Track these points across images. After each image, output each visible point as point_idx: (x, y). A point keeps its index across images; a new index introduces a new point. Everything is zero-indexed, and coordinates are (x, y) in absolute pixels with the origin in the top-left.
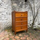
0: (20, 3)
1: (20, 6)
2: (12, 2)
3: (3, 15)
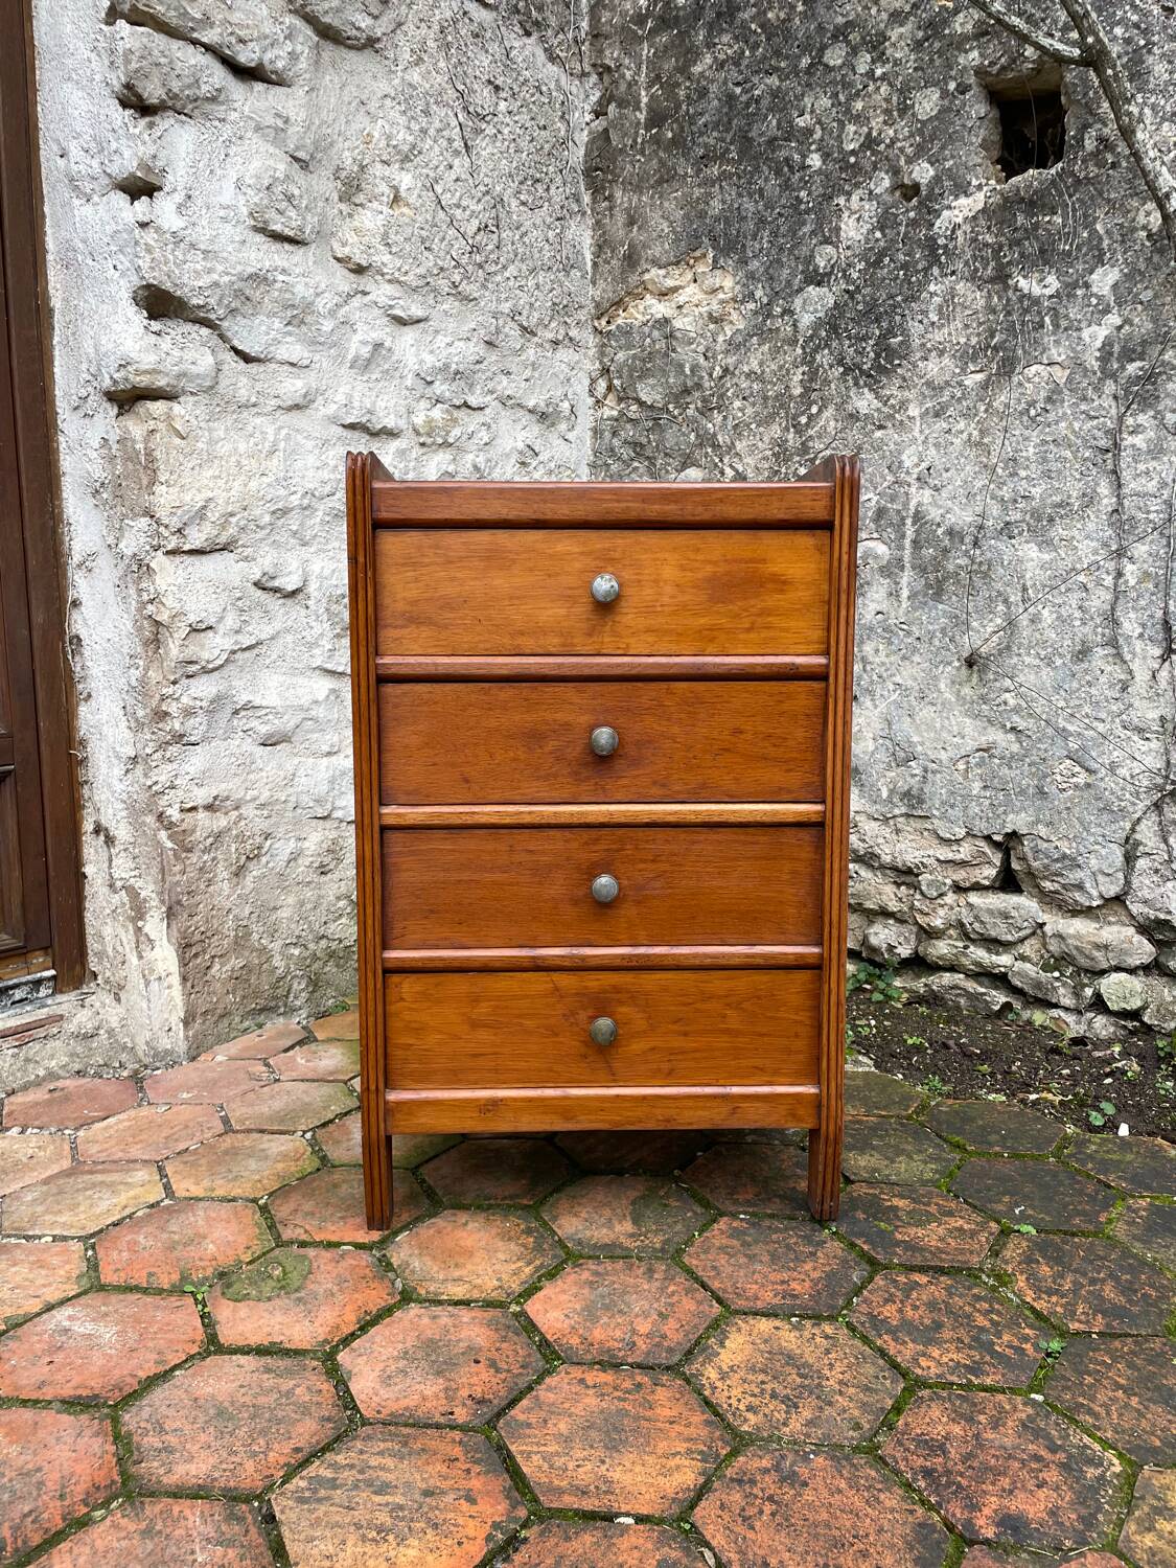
0: (853, 230)
1: (832, 324)
2: (617, 226)
3: (289, 602)
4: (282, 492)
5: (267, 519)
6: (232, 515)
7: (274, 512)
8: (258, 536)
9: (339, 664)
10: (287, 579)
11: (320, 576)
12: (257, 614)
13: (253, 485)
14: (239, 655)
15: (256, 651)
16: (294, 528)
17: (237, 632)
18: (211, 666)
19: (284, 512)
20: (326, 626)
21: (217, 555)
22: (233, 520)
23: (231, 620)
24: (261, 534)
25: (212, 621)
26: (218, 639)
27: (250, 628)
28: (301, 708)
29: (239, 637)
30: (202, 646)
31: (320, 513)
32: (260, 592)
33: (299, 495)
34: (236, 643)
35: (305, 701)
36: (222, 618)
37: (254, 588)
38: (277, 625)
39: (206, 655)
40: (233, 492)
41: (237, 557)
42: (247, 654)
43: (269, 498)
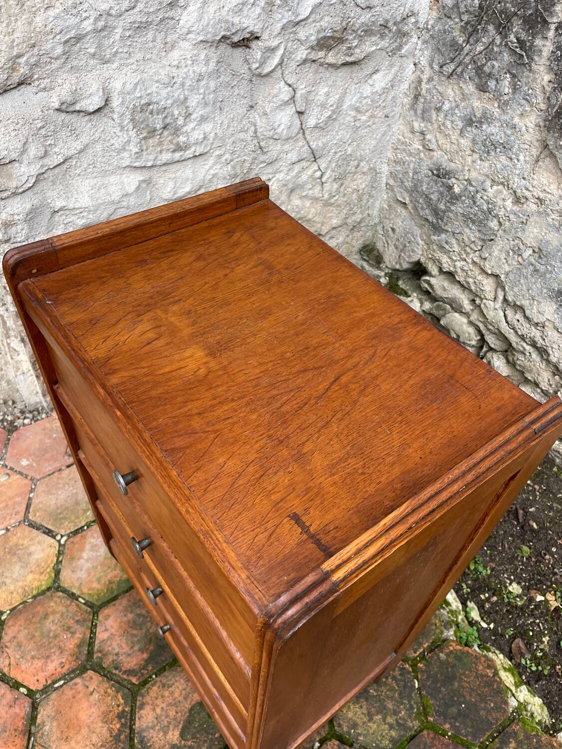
3: (95, 117)
4: (73, 21)
5: (59, 50)
6: (19, 56)
7: (66, 42)
8: (54, 66)
9: (147, 161)
10: (89, 101)
11: (121, 93)
12: (63, 134)
13: (39, 20)
14: (50, 173)
15: (65, 166)
16: (92, 51)
17: (42, 158)
18: (20, 190)
19: (79, 38)
20: (133, 133)
21: (13, 92)
22: (22, 60)
23: (33, 150)
24: (56, 64)
25: (14, 156)
26: (24, 168)
27: (57, 150)
28: (113, 202)
29: (46, 161)
30: (10, 177)
31: (119, 30)
32: (63, 115)
33: (92, 20)
34: (42, 166)
35: (116, 197)
36: (24, 151)
37: (57, 113)
38: (85, 139)
39: (13, 184)
40: (17, 34)
41: (35, 90)
42: (57, 170)
43: (58, 30)
